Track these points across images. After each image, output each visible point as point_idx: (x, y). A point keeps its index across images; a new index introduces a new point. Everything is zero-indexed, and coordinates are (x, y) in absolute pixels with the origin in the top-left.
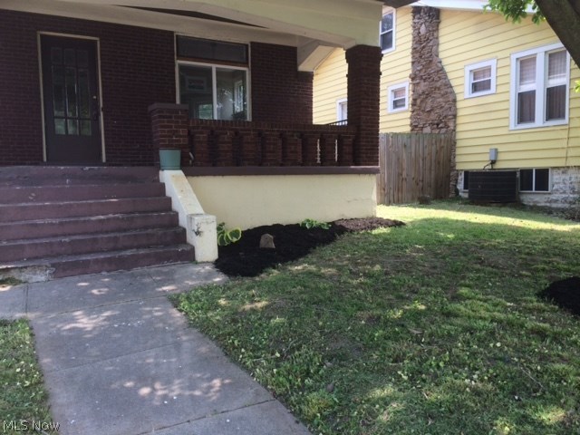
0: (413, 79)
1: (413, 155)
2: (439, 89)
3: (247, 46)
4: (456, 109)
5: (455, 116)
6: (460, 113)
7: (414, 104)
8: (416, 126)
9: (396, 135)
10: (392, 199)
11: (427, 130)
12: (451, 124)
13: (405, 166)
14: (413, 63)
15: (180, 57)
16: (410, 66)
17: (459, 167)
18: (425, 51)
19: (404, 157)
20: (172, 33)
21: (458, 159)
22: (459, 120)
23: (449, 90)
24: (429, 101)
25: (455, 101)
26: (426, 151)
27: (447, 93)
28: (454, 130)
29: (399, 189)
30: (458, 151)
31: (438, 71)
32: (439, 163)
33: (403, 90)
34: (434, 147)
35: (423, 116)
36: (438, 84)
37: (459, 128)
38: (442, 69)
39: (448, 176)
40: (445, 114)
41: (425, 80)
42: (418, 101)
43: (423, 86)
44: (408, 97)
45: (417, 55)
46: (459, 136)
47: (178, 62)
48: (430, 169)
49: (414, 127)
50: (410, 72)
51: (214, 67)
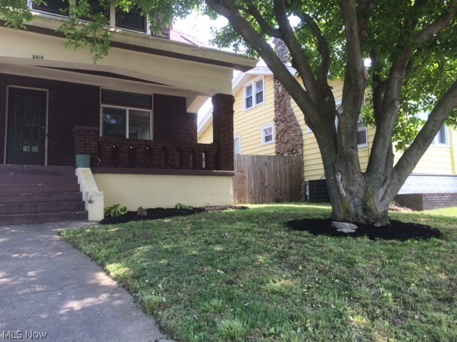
0: (276, 121)
1: (272, 170)
2: (291, 127)
3: (151, 96)
4: (302, 141)
5: (302, 145)
6: (305, 143)
7: (277, 138)
8: (279, 153)
10: (257, 200)
11: (286, 155)
12: (300, 151)
13: (266, 178)
14: (275, 111)
15: (104, 102)
16: (273, 113)
17: (307, 179)
18: (282, 103)
19: (266, 172)
20: (99, 87)
21: (306, 174)
22: (305, 148)
23: (297, 128)
24: (286, 135)
25: (301, 135)
26: (282, 169)
27: (296, 130)
28: (302, 155)
29: (263, 194)
30: (306, 169)
31: (290, 116)
32: (292, 177)
33: (270, 129)
34: (288, 165)
35: (283, 145)
36: (291, 124)
37: (305, 153)
38: (293, 114)
39: (300, 186)
40: (296, 143)
41: (283, 122)
42: (279, 136)
43: (282, 126)
44: (273, 134)
45: (278, 106)
46: (305, 158)
47: (103, 106)
48: (286, 181)
50: (274, 117)
51: (128, 109)
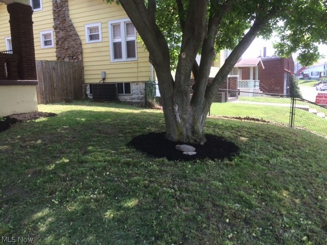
0: (55, 29)
1: (59, 74)
2: (71, 36)
4: (82, 49)
5: (82, 53)
6: (85, 51)
7: (57, 44)
8: (60, 57)
9: (47, 62)
10: (48, 100)
11: (67, 60)
12: (80, 57)
13: (55, 80)
14: (54, 19)
16: (52, 21)
17: (86, 81)
18: (61, 13)
19: (54, 75)
21: (86, 77)
22: (84, 55)
23: (77, 38)
24: (66, 43)
25: (81, 44)
26: (67, 72)
28: (82, 61)
29: (52, 94)
30: (85, 73)
31: (70, 26)
32: (75, 79)
33: (50, 35)
34: (71, 70)
35: (64, 51)
36: (71, 33)
37: (85, 60)
38: (72, 25)
39: (81, 87)
40: (76, 51)
41: (62, 30)
42: (60, 43)
43: (62, 34)
44: (53, 39)
45: (56, 15)
46: (85, 64)
48: (70, 83)
49: (58, 58)
50: (53, 24)
